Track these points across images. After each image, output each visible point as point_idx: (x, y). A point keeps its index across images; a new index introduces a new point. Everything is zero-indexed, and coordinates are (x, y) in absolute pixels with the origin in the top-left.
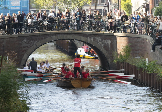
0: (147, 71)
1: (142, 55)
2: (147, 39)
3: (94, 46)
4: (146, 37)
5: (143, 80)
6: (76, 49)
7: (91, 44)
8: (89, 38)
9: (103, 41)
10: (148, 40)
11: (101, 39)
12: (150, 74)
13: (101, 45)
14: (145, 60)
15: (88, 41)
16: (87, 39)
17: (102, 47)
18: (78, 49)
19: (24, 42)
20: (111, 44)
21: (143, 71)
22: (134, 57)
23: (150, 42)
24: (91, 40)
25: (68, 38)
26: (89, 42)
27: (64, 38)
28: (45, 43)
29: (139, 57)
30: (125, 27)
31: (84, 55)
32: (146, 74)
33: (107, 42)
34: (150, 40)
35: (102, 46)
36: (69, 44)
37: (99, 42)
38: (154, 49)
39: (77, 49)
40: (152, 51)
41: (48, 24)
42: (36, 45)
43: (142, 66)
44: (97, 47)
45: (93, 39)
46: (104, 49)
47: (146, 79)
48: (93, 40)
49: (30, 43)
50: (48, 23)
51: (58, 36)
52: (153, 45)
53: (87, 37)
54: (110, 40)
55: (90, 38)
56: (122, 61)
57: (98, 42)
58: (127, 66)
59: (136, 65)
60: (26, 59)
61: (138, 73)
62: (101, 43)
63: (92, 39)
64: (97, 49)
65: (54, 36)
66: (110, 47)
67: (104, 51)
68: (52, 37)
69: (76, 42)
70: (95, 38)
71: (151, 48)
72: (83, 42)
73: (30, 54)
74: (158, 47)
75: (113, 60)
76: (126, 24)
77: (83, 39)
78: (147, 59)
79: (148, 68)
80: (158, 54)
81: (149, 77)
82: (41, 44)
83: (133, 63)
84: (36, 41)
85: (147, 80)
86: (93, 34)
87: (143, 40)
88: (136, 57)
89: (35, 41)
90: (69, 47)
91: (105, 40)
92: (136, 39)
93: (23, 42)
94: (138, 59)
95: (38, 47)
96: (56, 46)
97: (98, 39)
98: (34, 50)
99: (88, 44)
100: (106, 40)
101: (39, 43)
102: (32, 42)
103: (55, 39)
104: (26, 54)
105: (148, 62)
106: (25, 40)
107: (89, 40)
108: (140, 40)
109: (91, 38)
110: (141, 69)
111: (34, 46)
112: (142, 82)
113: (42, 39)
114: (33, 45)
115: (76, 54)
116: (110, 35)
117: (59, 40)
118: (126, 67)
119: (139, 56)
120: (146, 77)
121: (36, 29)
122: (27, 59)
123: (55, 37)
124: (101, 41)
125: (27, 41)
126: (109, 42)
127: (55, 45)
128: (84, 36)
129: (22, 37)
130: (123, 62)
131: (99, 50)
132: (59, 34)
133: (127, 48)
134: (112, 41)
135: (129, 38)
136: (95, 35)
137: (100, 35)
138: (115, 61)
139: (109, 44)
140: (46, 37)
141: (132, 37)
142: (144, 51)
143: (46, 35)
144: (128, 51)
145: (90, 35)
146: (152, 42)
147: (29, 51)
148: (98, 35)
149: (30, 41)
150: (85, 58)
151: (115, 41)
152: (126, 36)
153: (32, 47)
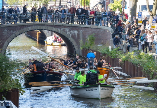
2: (108, 30)
3: (63, 36)
7: (61, 34)
9: (71, 31)
11: (70, 29)
12: (113, 59)
13: (69, 35)
14: (108, 47)
15: (58, 31)
19: (5, 31)
22: (97, 45)
23: (111, 33)
26: (59, 33)
28: (22, 32)
30: (89, 19)
33: (74, 32)
34: (110, 31)
35: (70, 35)
40: (112, 39)
42: (15, 34)
43: (106, 52)
44: (66, 36)
45: (63, 29)
46: (71, 38)
48: (63, 31)
49: (10, 32)
51: (34, 27)
52: (113, 34)
53: (58, 28)
54: (77, 30)
55: (60, 29)
56: (87, 48)
57: (66, 33)
59: (101, 52)
62: (69, 33)
63: (62, 30)
64: (66, 38)
65: (30, 27)
66: (76, 36)
67: (72, 40)
68: (28, 27)
70: (64, 29)
73: (10, 42)
75: (79, 47)
76: (90, 18)
77: (54, 29)
81: (112, 62)
82: (19, 34)
84: (15, 31)
86: (62, 26)
87: (105, 30)
89: (14, 31)
91: (73, 30)
92: (99, 30)
95: (17, 36)
97: (67, 30)
98: (14, 38)
99: (58, 33)
101: (18, 32)
102: (11, 31)
103: (31, 29)
104: (6, 42)
105: (111, 49)
106: (6, 30)
108: (102, 31)
109: (61, 29)
110: (105, 54)
111: (14, 35)
113: (20, 29)
114: (12, 34)
116: (77, 26)
119: (101, 44)
122: (7, 46)
124: (70, 31)
126: (76, 32)
128: (55, 27)
129: (3, 27)
131: (68, 39)
132: (34, 25)
133: (91, 37)
134: (79, 32)
135: (93, 29)
136: (65, 26)
137: (69, 27)
138: (82, 48)
139: (76, 34)
140: (24, 28)
141: (95, 28)
142: (105, 40)
143: (24, 26)
144: (92, 40)
145: (60, 26)
146: (112, 33)
147: (9, 39)
148: (66, 27)
149: (10, 30)
150: (53, 45)
151: (81, 31)
152: (90, 28)
153: (12, 36)
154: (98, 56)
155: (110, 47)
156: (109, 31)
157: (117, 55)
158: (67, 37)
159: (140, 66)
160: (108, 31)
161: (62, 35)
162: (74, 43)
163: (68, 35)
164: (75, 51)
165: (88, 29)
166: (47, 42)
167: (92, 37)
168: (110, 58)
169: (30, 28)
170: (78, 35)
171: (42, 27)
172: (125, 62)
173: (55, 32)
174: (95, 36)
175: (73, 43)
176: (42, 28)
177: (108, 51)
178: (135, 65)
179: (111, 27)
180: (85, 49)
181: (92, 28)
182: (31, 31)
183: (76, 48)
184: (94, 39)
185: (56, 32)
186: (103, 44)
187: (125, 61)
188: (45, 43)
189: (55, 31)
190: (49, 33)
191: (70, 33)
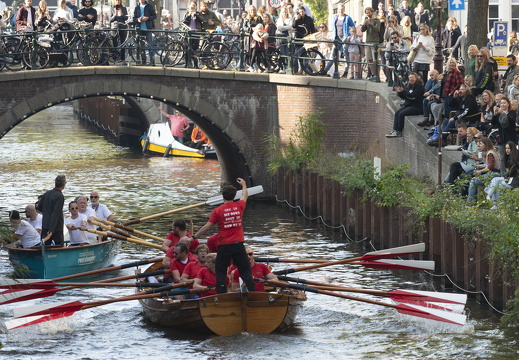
0: (375, 200)
1: (361, 148)
2: (377, 94)
3: (203, 117)
4: (372, 86)
5: (364, 230)
6: (144, 128)
7: (192, 111)
8: (186, 90)
9: (234, 101)
10: (381, 97)
11: (227, 92)
12: (386, 209)
13: (227, 114)
14: (369, 161)
15: (183, 99)
16: (181, 93)
17: (231, 121)
18: (151, 126)
20: (259, 111)
21: (365, 199)
22: (334, 153)
23: (388, 105)
24: (192, 98)
25: (119, 90)
26: (187, 106)
27: (106, 90)
28: (42, 106)
29: (352, 154)
30: (304, 53)
31: (170, 145)
32: (373, 210)
33: (245, 103)
34: (386, 98)
35: (231, 115)
36: (122, 110)
37: (221, 102)
38: (399, 126)
39: (148, 127)
40: (394, 134)
41: (51, 43)
42: (14, 114)
43: (362, 183)
44: (215, 120)
45: (201, 92)
46: (234, 128)
47: (373, 226)
48: (201, 98)
50: (51, 39)
51: (87, 83)
52: (397, 114)
53: (181, 87)
54: (257, 96)
55: (189, 90)
56: (294, 165)
57: (215, 105)
58: (310, 184)
59: (342, 181)
61: (348, 205)
62: (226, 106)
63: (197, 95)
64: (214, 125)
65: (74, 85)
66: (254, 120)
67: (235, 134)
68: (66, 86)
69: (146, 104)
70: (206, 92)
71: (390, 122)
72: (167, 102)
74: (411, 122)
75: (264, 163)
76: (307, 46)
77: (167, 92)
78: (376, 159)
79: (379, 189)
81: (382, 220)
82: (29, 111)
83: (330, 173)
84: (13, 101)
85: (377, 229)
86: (199, 78)
87: (365, 96)
88: (340, 154)
89: (9, 101)
90: (121, 119)
91: (240, 96)
92: (341, 93)
94: (347, 161)
95: (21, 121)
96: (80, 118)
97: (218, 93)
98: (8, 130)
99: (183, 110)
100: (243, 99)
101: (24, 107)
103: (77, 94)
105: (379, 170)
107: (186, 96)
108: (354, 97)
109: (192, 90)
110: (358, 191)
111: (8, 115)
112: (361, 237)
113: (33, 93)
114: (4, 113)
115: (143, 143)
116: (255, 79)
117: (88, 96)
118: (307, 184)
119: (351, 150)
120: (373, 220)
121: (15, 59)
123: (76, 86)
124: (227, 100)
126: (253, 103)
127: (75, 112)
128: (169, 85)
130: (299, 171)
131: (220, 130)
132: (90, 76)
133: (310, 122)
134: (263, 102)
135: (319, 90)
136: (208, 81)
137: (223, 82)
138: (274, 167)
139: (254, 111)
140: (47, 88)
141: (326, 87)
142: (365, 134)
143: (47, 79)
144: (315, 134)
145: (190, 81)
148: (215, 82)
151: (272, 101)
152: (308, 86)
153: (1, 119)
154: (333, 198)
155: (377, 162)
157: (400, 195)
158: (218, 124)
159: (481, 237)
160: (377, 97)
161: (199, 115)
162: (246, 148)
163: (222, 114)
164: (251, 180)
165: (299, 92)
166: (148, 143)
167: (315, 125)
168: (376, 206)
169: (72, 89)
170: (262, 113)
171: (119, 86)
172: (431, 222)
173: (171, 104)
175: (240, 145)
178: (464, 233)
180: (287, 168)
181: (314, 87)
182: (75, 98)
183: (253, 164)
184: (321, 132)
185: (175, 104)
187: (428, 217)
188: (141, 147)
189: (171, 99)
191: (230, 107)
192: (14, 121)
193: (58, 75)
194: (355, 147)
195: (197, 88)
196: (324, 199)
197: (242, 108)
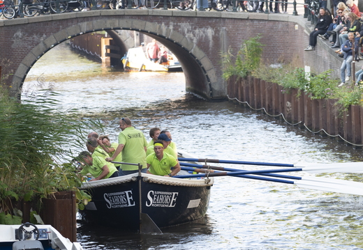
0: (308, 94)
2: (296, 23)
3: (176, 43)
4: (293, 19)
5: (299, 116)
7: (168, 39)
8: (163, 24)
9: (197, 31)
11: (192, 25)
12: (316, 101)
13: (192, 40)
15: (161, 31)
16: (160, 27)
17: (195, 45)
18: (129, 50)
19: (17, 37)
20: (214, 38)
21: (299, 95)
22: (267, 65)
23: (305, 31)
24: (168, 30)
26: (164, 35)
27: (108, 26)
28: (64, 38)
29: (279, 65)
32: (306, 102)
33: (204, 32)
34: (303, 26)
35: (195, 41)
37: (188, 32)
40: (310, 48)
42: (45, 45)
43: (296, 84)
44: (184, 45)
45: (174, 26)
46: (197, 50)
47: (306, 113)
48: (174, 29)
49: (30, 38)
51: (95, 22)
52: (312, 34)
53: (160, 23)
54: (213, 27)
55: (165, 24)
56: (242, 74)
57: (184, 34)
58: (255, 86)
59: (281, 83)
60: (22, 76)
61: (285, 99)
62: (191, 35)
63: (171, 27)
64: (184, 48)
65: (86, 23)
66: (211, 44)
67: (198, 54)
68: (81, 24)
69: (124, 35)
70: (177, 25)
73: (32, 65)
75: (219, 73)
77: (150, 26)
78: (306, 67)
80: (326, 58)
81: (313, 108)
82: (55, 42)
83: (270, 78)
84: (44, 36)
85: (310, 116)
86: (172, 16)
87: (288, 25)
88: (272, 66)
89: (41, 35)
91: (201, 27)
92: (271, 24)
93: (14, 38)
95: (50, 49)
97: (185, 26)
98: (41, 55)
99: (160, 38)
100: (203, 29)
101: (52, 39)
102: (35, 36)
103: (88, 30)
104: (21, 65)
106: (19, 34)
107: (164, 29)
108: (280, 26)
109: (167, 25)
110: (293, 90)
111: (41, 45)
112: (296, 121)
113: (58, 30)
114: (37, 44)
115: (124, 62)
116: (211, 16)
118: (252, 87)
119: (279, 62)
120: (306, 109)
121: (44, 6)
122: (25, 76)
124: (192, 31)
125: (24, 35)
126: (210, 32)
128: (151, 21)
129: (12, 26)
130: (246, 78)
131: (187, 51)
132: (97, 17)
133: (252, 44)
134: (217, 31)
135: (255, 22)
136: (179, 18)
137: (189, 18)
138: (226, 76)
139: (210, 38)
140: (68, 26)
141: (260, 20)
142: (289, 51)
143: (67, 19)
144: (256, 52)
145: (166, 18)
146: (309, 31)
147: (29, 57)
148: (183, 19)
149: (31, 34)
150: (146, 71)
151: (223, 30)
152: (248, 19)
153: (36, 48)
154: (274, 95)
155: (307, 69)
156: (300, 27)
157: (328, 91)
158: (186, 47)
160: (296, 26)
161: (172, 41)
162: (206, 63)
163: (189, 40)
164: (210, 85)
165: (241, 23)
166: (128, 62)
167: (256, 46)
168: (309, 99)
169: (85, 26)
170: (216, 39)
171: (117, 23)
172: (353, 109)
173: (153, 35)
174: (261, 41)
175: (202, 61)
176: (117, 26)
177: (302, 80)
179: (306, 16)
180: (237, 76)
181: (252, 20)
182: (87, 32)
183: (211, 74)
184: (260, 50)
185: (156, 34)
186: (286, 61)
187: (350, 106)
188: (122, 65)
189: (153, 31)
190: (133, 37)
191: (194, 35)
192: (45, 49)
193: (75, 17)
194: (282, 60)
195: (171, 23)
196: (267, 96)
197: (202, 36)
